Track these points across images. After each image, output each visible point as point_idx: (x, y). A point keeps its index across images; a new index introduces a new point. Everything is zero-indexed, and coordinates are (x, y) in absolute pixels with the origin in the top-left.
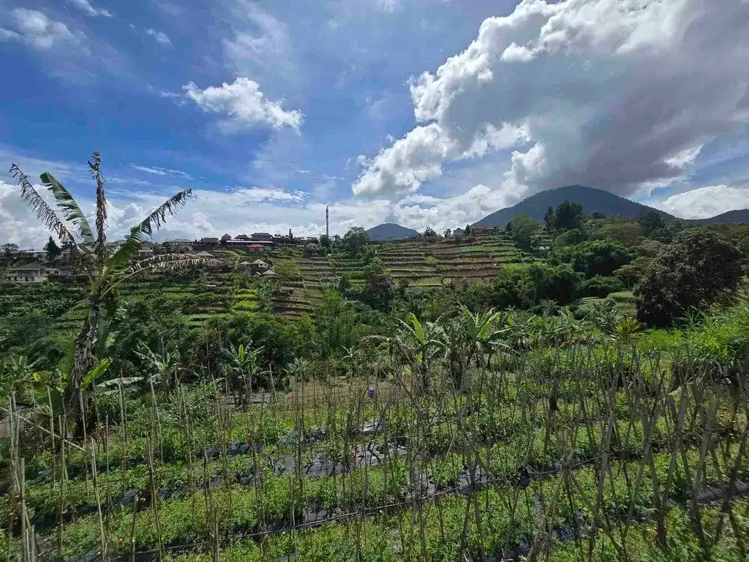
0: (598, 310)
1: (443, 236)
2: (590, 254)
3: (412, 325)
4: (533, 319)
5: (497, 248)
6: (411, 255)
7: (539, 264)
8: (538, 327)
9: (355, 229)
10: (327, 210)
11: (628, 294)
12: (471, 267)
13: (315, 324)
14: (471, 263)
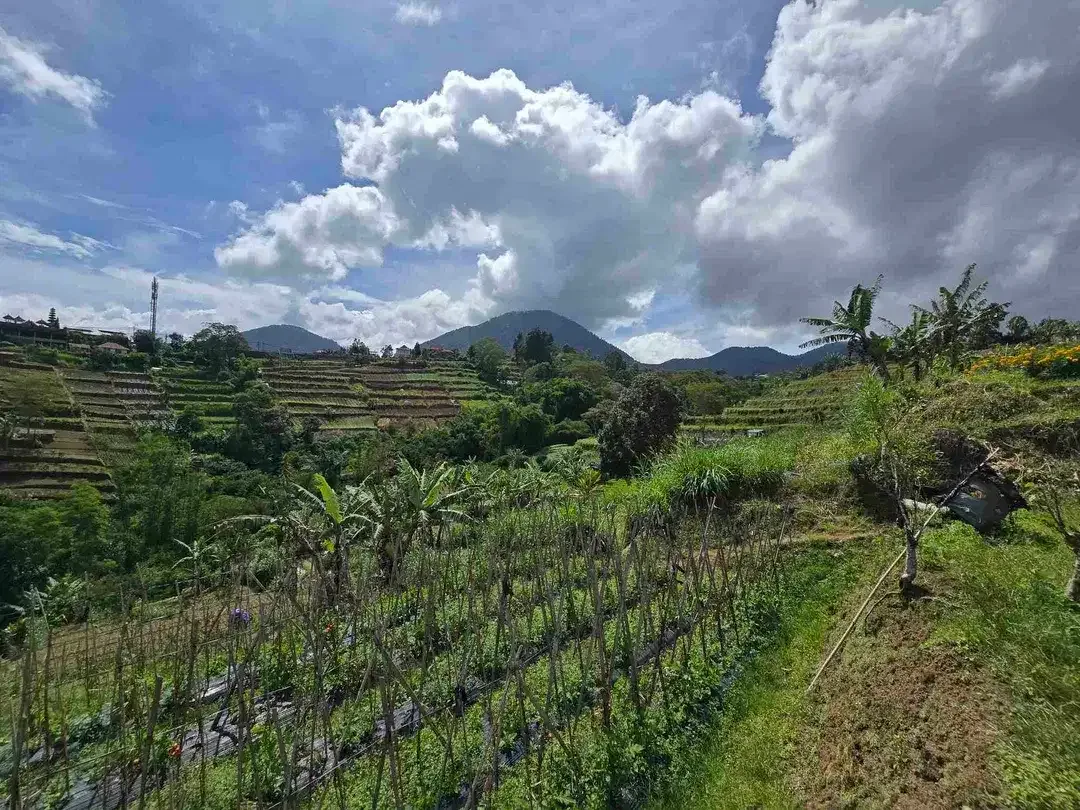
0: (566, 459)
1: (381, 355)
2: (560, 393)
3: (319, 495)
4: (496, 475)
5: (454, 379)
6: (324, 380)
7: (507, 402)
8: (502, 484)
9: (220, 327)
10: (155, 286)
11: (594, 441)
12: (421, 402)
13: (111, 503)
14: (420, 398)
